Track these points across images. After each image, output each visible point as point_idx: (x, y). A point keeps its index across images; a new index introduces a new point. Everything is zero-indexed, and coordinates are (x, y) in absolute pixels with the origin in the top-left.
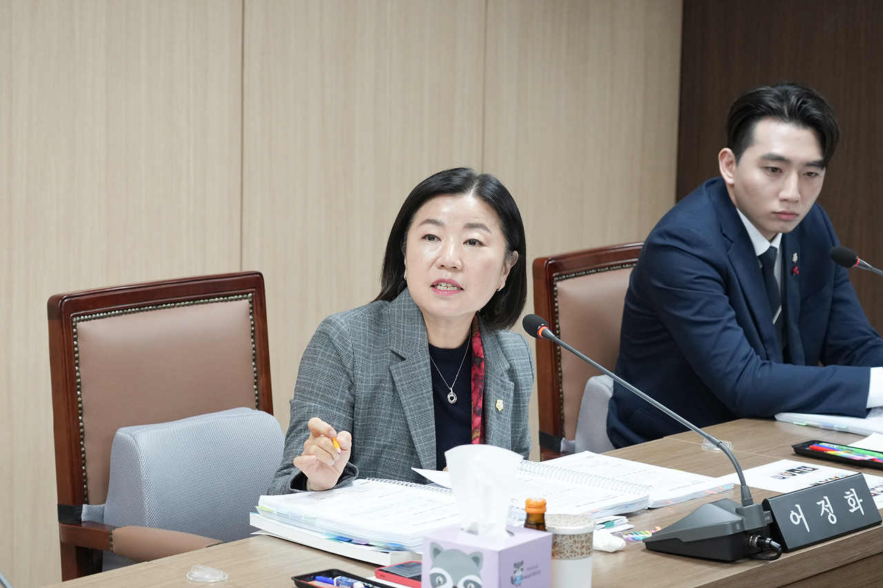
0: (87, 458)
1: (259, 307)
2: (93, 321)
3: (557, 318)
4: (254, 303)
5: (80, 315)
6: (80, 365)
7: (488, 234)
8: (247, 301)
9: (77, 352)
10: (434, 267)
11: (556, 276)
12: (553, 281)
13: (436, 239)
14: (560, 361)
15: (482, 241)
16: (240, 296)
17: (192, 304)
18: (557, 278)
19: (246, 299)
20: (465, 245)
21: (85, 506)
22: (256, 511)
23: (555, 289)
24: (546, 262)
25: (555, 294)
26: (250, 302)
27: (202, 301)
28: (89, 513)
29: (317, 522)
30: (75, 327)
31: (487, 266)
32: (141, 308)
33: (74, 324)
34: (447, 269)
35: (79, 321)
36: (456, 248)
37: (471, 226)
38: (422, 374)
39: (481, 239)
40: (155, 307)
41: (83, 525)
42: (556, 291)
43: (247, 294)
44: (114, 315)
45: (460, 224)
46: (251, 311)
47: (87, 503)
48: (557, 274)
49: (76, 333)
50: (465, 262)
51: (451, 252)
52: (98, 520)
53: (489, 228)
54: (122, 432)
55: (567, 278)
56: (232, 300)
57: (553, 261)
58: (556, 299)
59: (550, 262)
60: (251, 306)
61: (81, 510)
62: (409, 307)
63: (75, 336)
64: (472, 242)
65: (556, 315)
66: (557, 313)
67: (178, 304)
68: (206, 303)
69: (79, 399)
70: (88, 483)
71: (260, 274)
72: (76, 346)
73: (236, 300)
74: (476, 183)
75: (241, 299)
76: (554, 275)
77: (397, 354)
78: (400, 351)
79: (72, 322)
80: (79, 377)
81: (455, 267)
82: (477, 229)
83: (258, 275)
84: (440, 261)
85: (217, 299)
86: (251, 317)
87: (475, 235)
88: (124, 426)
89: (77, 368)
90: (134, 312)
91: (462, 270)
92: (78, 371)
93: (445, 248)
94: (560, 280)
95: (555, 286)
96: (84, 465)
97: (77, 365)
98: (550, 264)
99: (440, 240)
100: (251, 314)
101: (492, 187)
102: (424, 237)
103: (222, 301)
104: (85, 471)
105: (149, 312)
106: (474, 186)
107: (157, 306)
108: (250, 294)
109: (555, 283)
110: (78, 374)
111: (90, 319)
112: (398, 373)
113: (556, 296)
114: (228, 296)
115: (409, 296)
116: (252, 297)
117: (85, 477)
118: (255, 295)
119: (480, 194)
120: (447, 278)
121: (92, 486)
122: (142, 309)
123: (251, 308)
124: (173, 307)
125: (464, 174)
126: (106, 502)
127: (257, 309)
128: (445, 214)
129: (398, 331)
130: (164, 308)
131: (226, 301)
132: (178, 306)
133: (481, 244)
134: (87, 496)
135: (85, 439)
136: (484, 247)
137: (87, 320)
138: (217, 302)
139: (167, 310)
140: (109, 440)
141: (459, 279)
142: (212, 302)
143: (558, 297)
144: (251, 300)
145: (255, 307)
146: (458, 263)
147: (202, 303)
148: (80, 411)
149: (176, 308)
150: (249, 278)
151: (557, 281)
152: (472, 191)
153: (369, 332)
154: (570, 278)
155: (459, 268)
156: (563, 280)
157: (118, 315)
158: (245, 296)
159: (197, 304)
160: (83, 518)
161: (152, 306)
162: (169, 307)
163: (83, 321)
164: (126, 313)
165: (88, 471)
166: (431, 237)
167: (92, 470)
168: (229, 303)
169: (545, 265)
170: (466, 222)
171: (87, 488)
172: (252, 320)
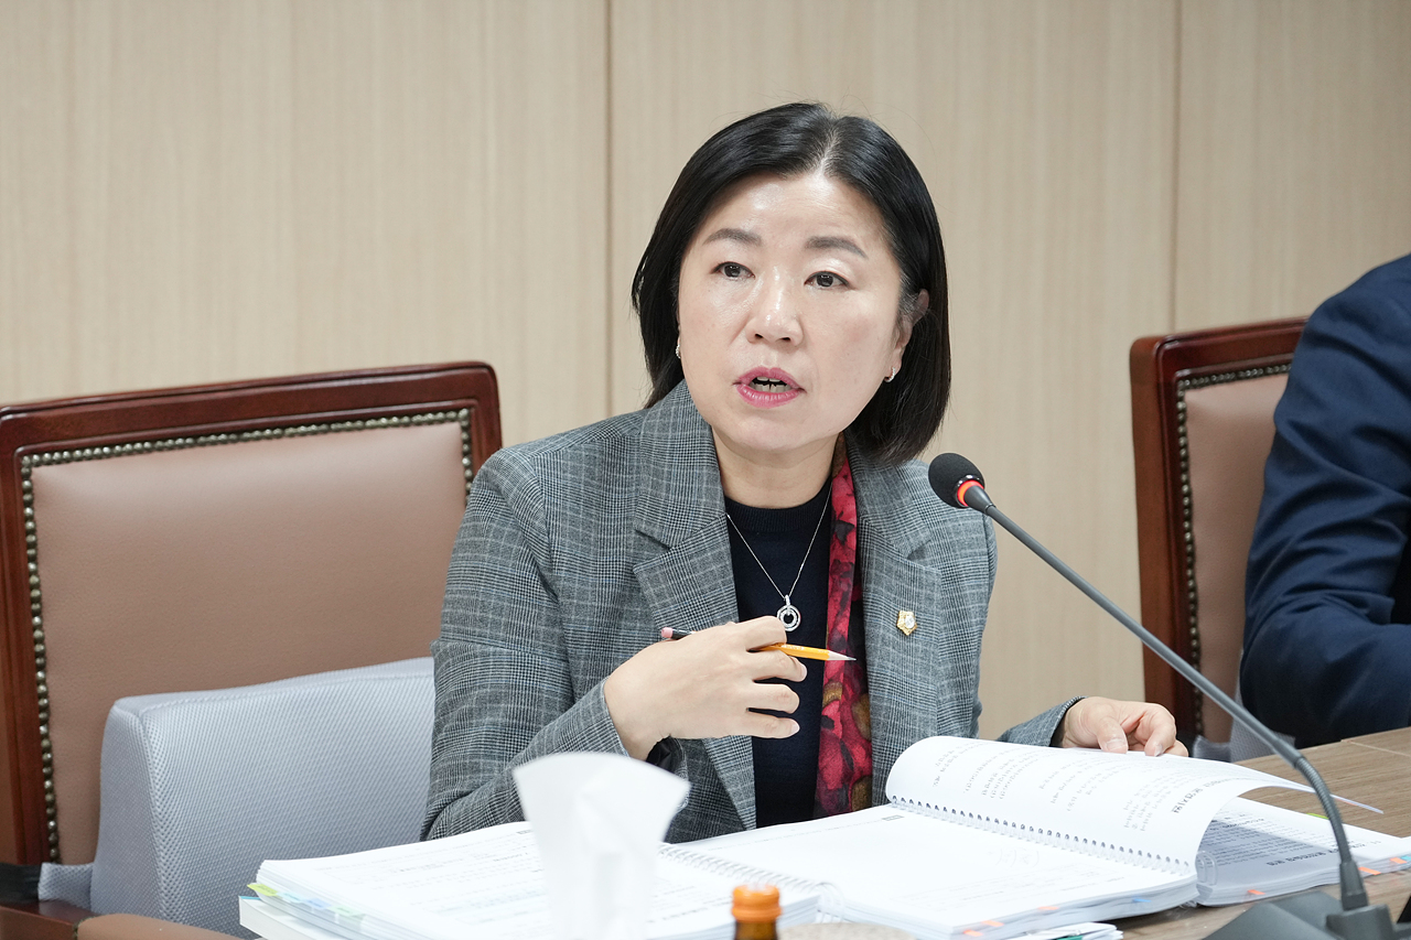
0: (56, 762)
1: (484, 440)
2: (73, 464)
3: (1186, 470)
4: (473, 429)
5: (40, 452)
6: (40, 559)
7: (860, 259)
8: (456, 426)
9: (33, 532)
10: (742, 340)
11: (1184, 378)
12: (1176, 389)
13: (743, 272)
14: (1191, 566)
15: (847, 277)
16: (440, 415)
17: (325, 432)
18: (1188, 383)
19: (453, 420)
20: (809, 287)
21: (46, 868)
22: (253, 894)
23: (1180, 405)
24: (1157, 345)
25: (1181, 417)
26: (464, 429)
27: (348, 424)
28: (56, 882)
29: (365, 925)
30: (27, 477)
31: (857, 333)
32: (197, 438)
33: (24, 470)
34: (767, 343)
35: (38, 464)
36: (789, 292)
37: (822, 244)
38: (711, 578)
39: (846, 272)
40: (233, 437)
41: (43, 909)
42: (1184, 411)
43: (457, 409)
44: (130, 453)
45: (795, 240)
46: (466, 447)
47: (57, 860)
48: (1186, 372)
49: (29, 491)
50: (809, 326)
51: (778, 307)
52: (73, 898)
53: (863, 248)
54: (125, 710)
55: (1214, 383)
56: (419, 424)
57: (1177, 344)
58: (1181, 429)
59: (1168, 346)
60: (465, 436)
61: (38, 874)
62: (684, 429)
63: (27, 497)
64: (824, 279)
65: (1183, 465)
66: (1186, 458)
67: (291, 430)
68: (359, 429)
69: (38, 634)
70: (62, 817)
71: (490, 369)
72: (31, 518)
73: (430, 423)
74: (833, 141)
75: (441, 422)
76: (1179, 374)
77: (652, 539)
78: (657, 530)
79: (21, 466)
80: (37, 586)
81: (787, 339)
82: (834, 251)
83: (485, 371)
84: (753, 326)
85: (384, 421)
86: (466, 461)
87: (831, 263)
88: (129, 695)
89: (32, 566)
90: (181, 447)
91: (804, 345)
92: (35, 573)
93: (764, 294)
94: (1194, 387)
95: (1181, 399)
96: (49, 777)
97: (33, 559)
98: (1167, 352)
99: (751, 274)
100: (465, 454)
101: (868, 152)
102: (717, 270)
103: (396, 426)
104: (51, 790)
105: (220, 448)
106: (828, 150)
107: (238, 434)
108: (464, 412)
109: (1180, 394)
110: (34, 579)
111: (68, 461)
112: (654, 581)
113: (1182, 423)
114: (411, 414)
115: (689, 399)
116: (468, 417)
117: (52, 804)
118: (476, 412)
119: (841, 170)
120: (769, 367)
121: (67, 824)
122: (202, 439)
123: (465, 442)
124: (279, 437)
125: (802, 122)
126: (96, 860)
127: (479, 442)
128: (762, 215)
129: (656, 486)
130: (258, 439)
131: (407, 425)
132: (292, 435)
133: (845, 283)
134: (55, 844)
135: (53, 720)
136: (852, 291)
137: (59, 462)
138: (385, 427)
139: (264, 443)
140: (98, 723)
141: (793, 366)
142: (373, 428)
143: (1188, 424)
144: (465, 423)
145: (475, 440)
146: (793, 329)
147: (349, 430)
148: (38, 661)
149: (285, 441)
150: (457, 376)
151: (1187, 388)
152: (824, 161)
153: (587, 484)
154: (1221, 382)
155: (796, 340)
156: (1202, 386)
157: (140, 452)
158: (452, 415)
159: (338, 431)
160: (43, 892)
161: (228, 433)
162: (269, 438)
163: (49, 463)
164: (160, 449)
165: (59, 790)
166: (731, 269)
167: (65, 787)
168: (413, 430)
169: (1154, 353)
170: (811, 235)
171: (55, 829)
172: (467, 467)
